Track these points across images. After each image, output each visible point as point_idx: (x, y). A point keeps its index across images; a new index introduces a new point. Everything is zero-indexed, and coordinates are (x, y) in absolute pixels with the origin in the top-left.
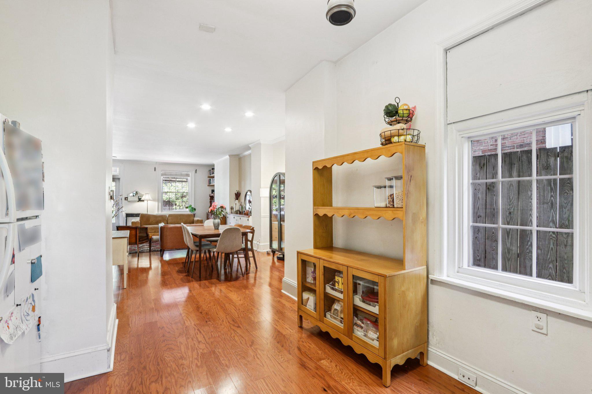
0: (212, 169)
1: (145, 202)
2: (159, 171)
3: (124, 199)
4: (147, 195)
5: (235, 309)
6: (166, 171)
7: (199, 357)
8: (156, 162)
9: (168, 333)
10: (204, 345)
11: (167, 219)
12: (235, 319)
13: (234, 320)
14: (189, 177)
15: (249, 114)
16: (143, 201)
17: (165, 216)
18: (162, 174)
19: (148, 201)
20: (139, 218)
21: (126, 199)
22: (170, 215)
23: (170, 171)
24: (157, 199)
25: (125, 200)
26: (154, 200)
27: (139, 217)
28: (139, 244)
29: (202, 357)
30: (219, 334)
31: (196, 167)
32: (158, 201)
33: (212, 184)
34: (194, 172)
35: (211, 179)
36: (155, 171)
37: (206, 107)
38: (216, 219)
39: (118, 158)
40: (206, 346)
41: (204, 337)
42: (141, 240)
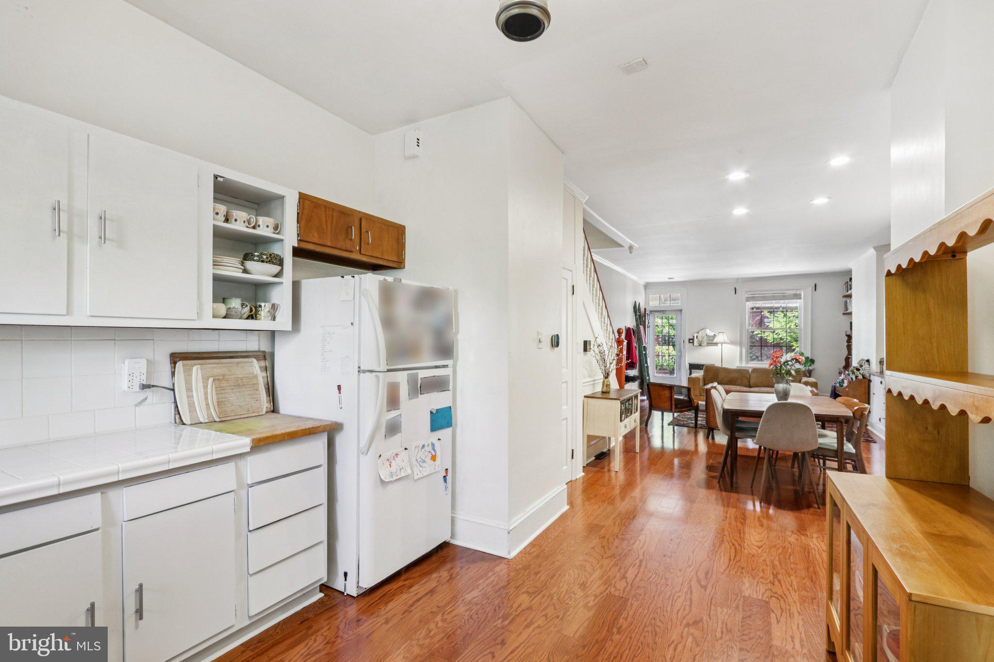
0: (846, 279)
1: (719, 345)
2: (743, 294)
3: (687, 341)
4: (721, 335)
5: (732, 558)
6: (754, 291)
7: (602, 596)
8: (738, 279)
9: (602, 547)
10: (626, 585)
11: (748, 376)
12: (712, 572)
13: (710, 573)
14: (801, 299)
15: (839, 161)
16: (716, 344)
17: (746, 371)
18: (747, 297)
19: (724, 345)
20: (703, 371)
21: (691, 341)
22: (755, 370)
23: (762, 291)
24: (739, 341)
25: (689, 342)
26: (732, 343)
27: (703, 369)
28: (676, 412)
29: (604, 598)
30: (661, 583)
31: (815, 280)
32: (741, 345)
33: (849, 311)
34: (810, 289)
35: (848, 301)
36: (735, 293)
37: (737, 176)
38: (781, 383)
39: (676, 280)
40: (625, 588)
41: (636, 576)
42: (679, 406)
